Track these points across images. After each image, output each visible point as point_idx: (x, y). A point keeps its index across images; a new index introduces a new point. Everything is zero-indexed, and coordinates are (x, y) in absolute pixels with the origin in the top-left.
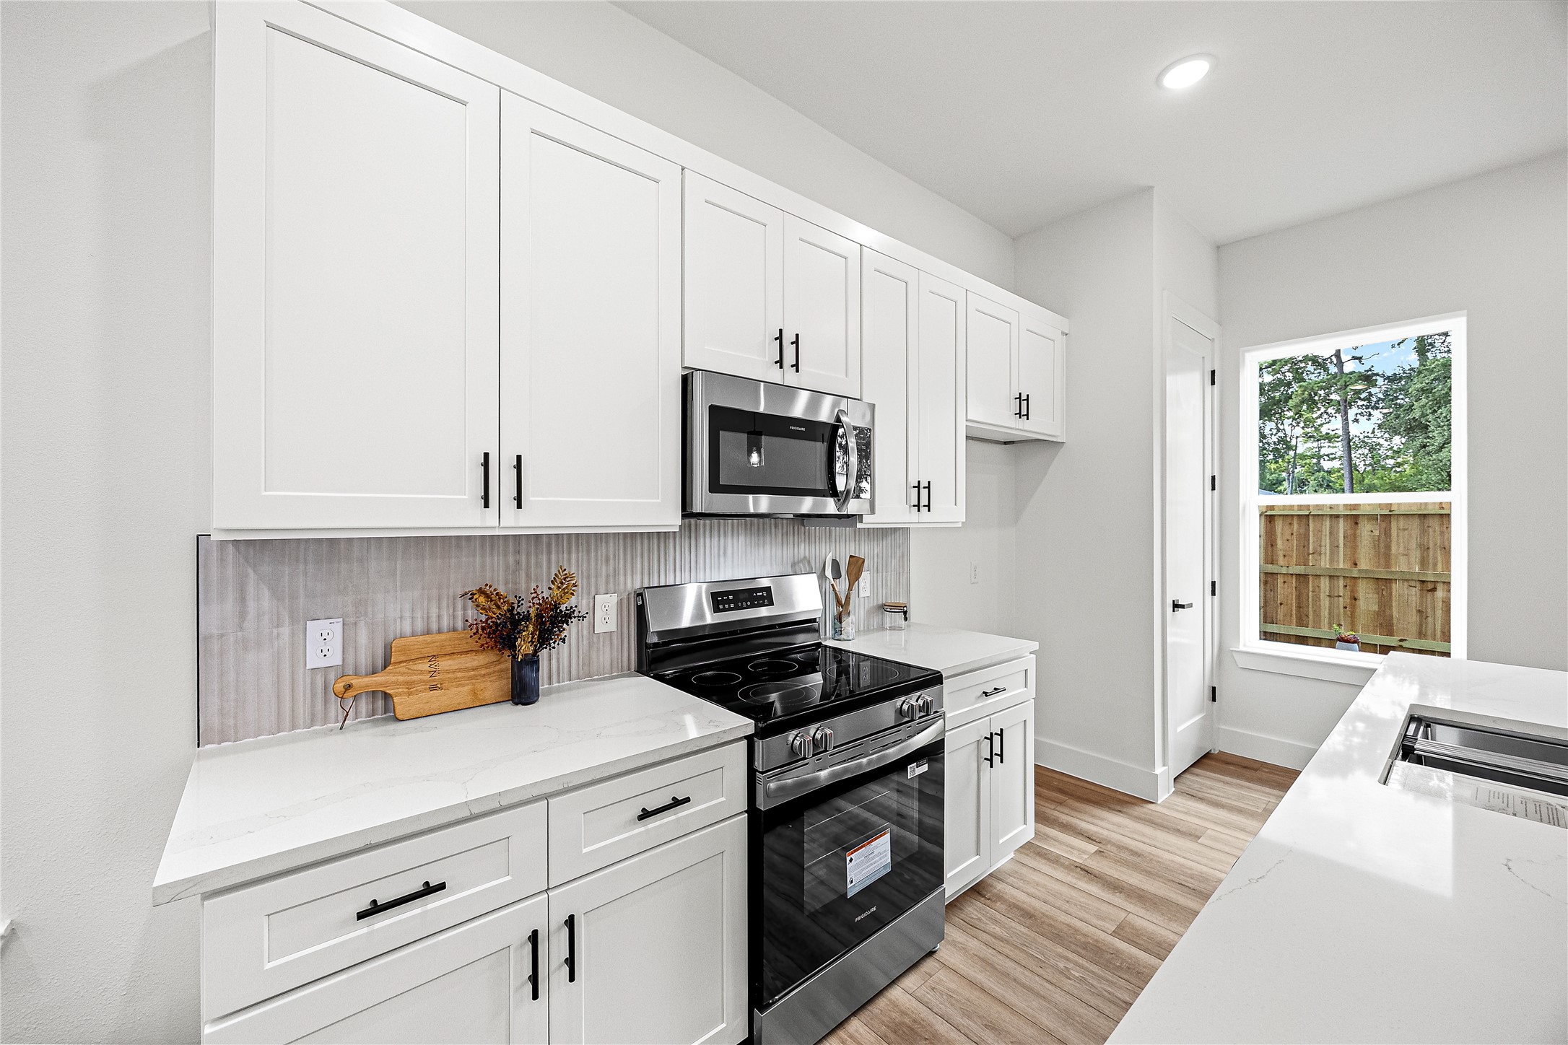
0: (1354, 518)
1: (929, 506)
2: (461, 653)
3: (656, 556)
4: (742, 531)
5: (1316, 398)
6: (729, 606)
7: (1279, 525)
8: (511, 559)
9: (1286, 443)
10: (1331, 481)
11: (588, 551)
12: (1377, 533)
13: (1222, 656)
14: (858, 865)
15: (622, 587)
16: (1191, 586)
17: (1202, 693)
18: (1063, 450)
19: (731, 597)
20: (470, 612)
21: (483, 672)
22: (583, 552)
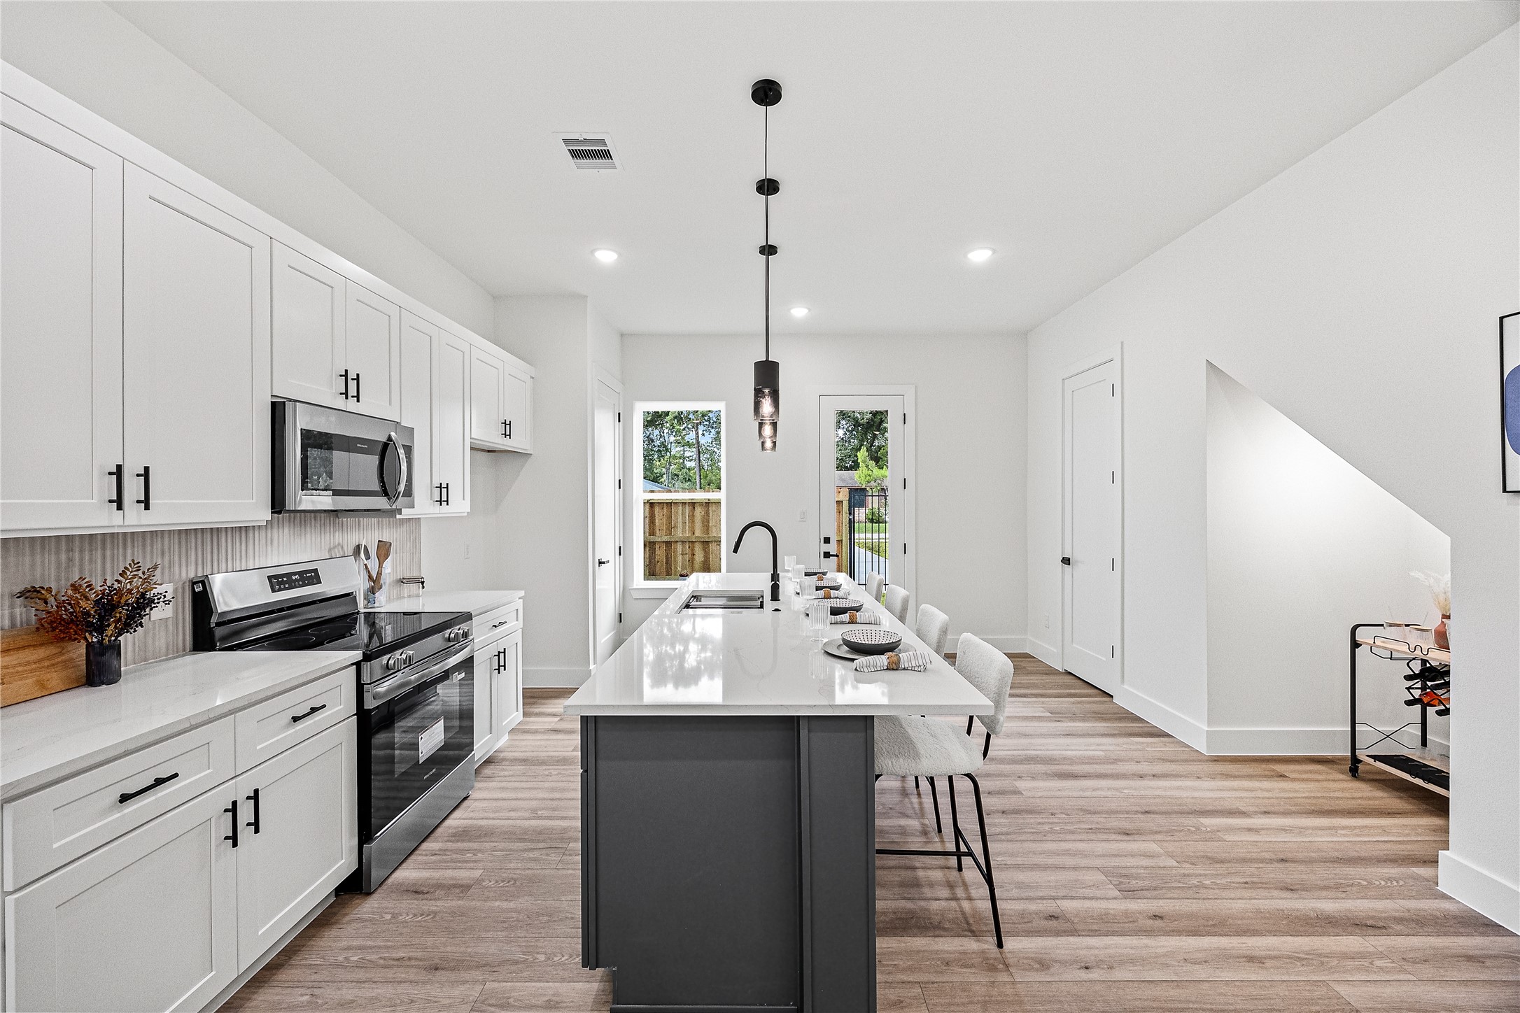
0: (693, 504)
1: (447, 501)
2: (18, 649)
3: (209, 547)
4: (286, 524)
5: (682, 416)
6: (285, 586)
7: (657, 509)
8: (63, 557)
9: (665, 446)
10: (690, 476)
11: (144, 546)
12: (703, 513)
13: (625, 593)
14: (426, 742)
15: (177, 577)
16: (606, 548)
17: (614, 617)
18: (530, 460)
19: (285, 579)
20: (17, 611)
21: (46, 663)
22: (138, 548)
